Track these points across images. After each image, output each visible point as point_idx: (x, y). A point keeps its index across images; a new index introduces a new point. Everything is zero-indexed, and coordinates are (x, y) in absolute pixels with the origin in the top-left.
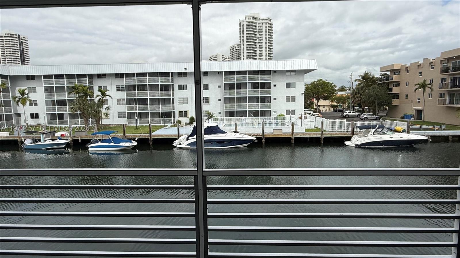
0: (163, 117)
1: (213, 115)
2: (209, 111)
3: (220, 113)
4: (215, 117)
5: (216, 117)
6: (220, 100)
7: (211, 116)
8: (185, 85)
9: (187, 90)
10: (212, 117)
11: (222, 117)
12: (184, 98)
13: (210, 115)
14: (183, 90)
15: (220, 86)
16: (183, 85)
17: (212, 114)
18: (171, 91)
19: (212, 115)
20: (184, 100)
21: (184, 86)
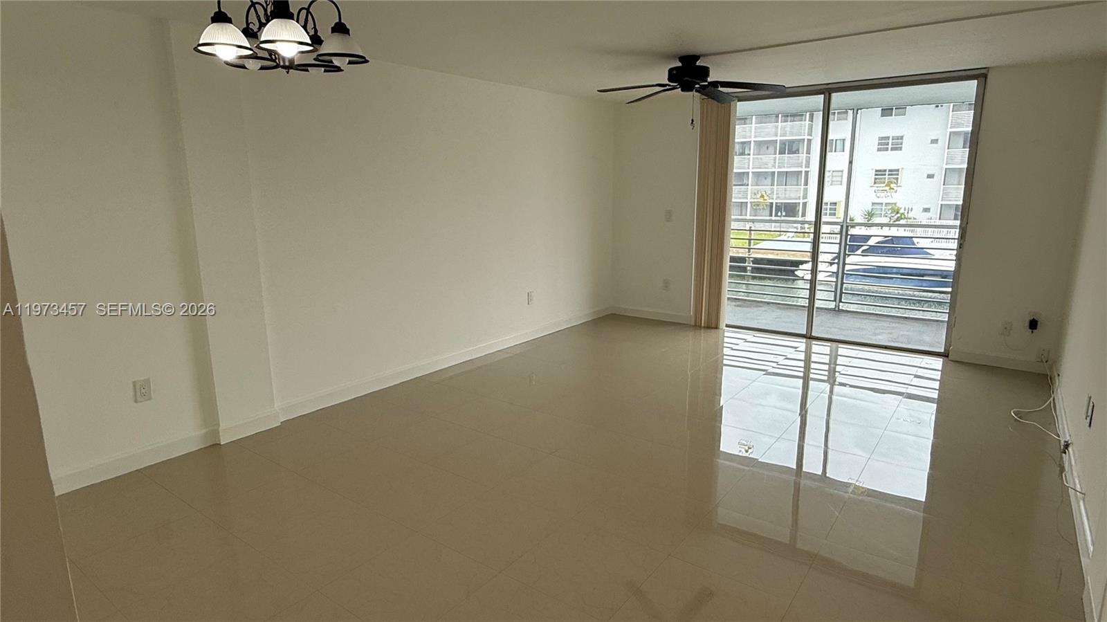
0: (779, 214)
1: (906, 214)
2: (895, 204)
3: (927, 210)
4: (910, 219)
5: (915, 219)
6: (930, 176)
7: (899, 215)
8: (840, 140)
9: (843, 151)
10: (902, 219)
11: (931, 219)
12: (833, 171)
13: (898, 213)
14: (833, 153)
15: (937, 140)
16: (836, 140)
17: (901, 211)
18: (805, 155)
19: (903, 214)
20: (833, 176)
21: (838, 142)
